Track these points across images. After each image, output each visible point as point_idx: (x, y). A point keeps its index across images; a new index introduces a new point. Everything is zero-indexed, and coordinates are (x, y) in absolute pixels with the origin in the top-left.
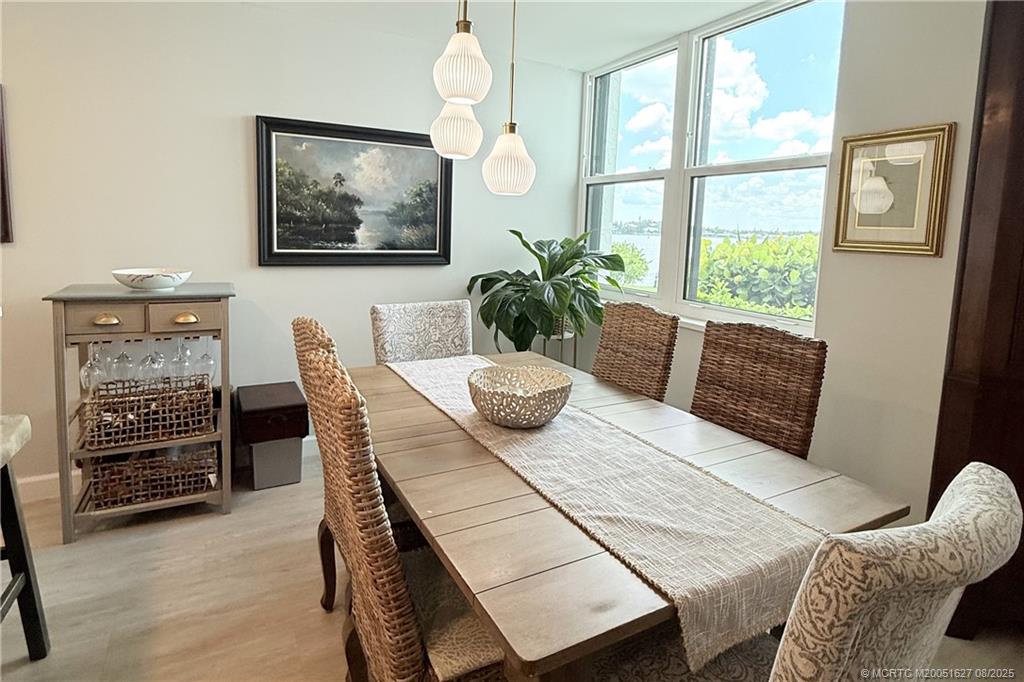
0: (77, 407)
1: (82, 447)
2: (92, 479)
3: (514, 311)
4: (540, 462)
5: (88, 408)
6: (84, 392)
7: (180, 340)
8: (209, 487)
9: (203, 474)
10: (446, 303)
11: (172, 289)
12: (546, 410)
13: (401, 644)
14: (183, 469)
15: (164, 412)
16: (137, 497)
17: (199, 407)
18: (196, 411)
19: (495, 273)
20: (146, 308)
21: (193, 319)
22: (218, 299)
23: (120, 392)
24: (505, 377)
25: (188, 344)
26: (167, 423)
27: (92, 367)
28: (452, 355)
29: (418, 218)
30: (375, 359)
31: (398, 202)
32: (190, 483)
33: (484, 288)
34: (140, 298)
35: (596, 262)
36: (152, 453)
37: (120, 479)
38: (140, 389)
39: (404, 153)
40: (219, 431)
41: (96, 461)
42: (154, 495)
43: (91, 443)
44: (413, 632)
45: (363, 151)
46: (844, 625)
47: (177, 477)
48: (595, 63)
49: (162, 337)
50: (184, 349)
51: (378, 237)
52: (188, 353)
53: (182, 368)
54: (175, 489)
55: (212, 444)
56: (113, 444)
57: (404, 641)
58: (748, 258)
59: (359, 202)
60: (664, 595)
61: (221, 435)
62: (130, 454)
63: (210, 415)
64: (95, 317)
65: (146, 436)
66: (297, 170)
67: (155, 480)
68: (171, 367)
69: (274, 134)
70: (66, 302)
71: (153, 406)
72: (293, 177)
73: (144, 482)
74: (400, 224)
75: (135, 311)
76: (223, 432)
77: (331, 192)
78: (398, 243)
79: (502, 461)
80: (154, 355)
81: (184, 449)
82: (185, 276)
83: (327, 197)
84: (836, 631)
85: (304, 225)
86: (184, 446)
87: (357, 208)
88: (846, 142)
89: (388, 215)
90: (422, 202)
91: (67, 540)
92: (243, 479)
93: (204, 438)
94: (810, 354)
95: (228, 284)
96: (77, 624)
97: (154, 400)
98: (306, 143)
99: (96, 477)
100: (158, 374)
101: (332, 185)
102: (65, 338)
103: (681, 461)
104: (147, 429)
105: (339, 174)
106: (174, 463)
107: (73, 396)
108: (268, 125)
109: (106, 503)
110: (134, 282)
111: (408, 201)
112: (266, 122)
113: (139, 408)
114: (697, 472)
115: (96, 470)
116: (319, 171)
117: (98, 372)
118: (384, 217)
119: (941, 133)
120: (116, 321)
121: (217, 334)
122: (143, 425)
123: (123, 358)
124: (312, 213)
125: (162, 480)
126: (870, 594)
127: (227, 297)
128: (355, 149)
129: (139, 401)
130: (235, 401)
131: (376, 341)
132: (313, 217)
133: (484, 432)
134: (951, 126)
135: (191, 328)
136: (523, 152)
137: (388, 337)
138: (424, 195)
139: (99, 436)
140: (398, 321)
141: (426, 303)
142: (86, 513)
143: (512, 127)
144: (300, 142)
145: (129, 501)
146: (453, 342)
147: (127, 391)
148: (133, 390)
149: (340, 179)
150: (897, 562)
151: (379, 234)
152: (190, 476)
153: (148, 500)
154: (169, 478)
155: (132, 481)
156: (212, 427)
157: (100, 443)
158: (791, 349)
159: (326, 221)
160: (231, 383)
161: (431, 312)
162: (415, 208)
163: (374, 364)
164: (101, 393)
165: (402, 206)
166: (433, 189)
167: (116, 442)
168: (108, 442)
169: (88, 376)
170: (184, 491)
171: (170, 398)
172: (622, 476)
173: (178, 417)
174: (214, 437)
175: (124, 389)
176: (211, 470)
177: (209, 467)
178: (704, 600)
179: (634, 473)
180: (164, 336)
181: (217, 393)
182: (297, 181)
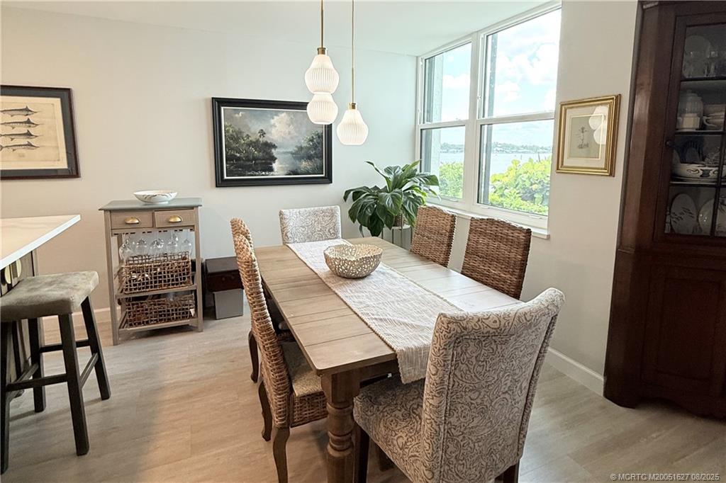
0: (118, 269)
1: (121, 292)
2: (127, 310)
3: (369, 212)
4: (356, 294)
5: (124, 270)
6: (121, 261)
7: (172, 232)
8: (191, 316)
9: (187, 309)
10: (325, 208)
11: (167, 202)
12: (364, 268)
13: (278, 378)
14: (176, 306)
15: (164, 273)
16: (151, 321)
17: (184, 270)
18: (182, 273)
19: (360, 188)
20: (153, 214)
21: (179, 220)
22: (192, 208)
23: (140, 262)
24: (348, 250)
25: (176, 234)
26: (166, 279)
27: (125, 247)
28: (328, 239)
29: (311, 155)
30: (282, 241)
31: (299, 145)
32: (180, 314)
33: (354, 198)
34: (150, 208)
35: (420, 180)
36: (159, 296)
37: (142, 310)
38: (151, 260)
39: (301, 115)
40: (195, 284)
41: (128, 300)
42: (161, 320)
43: (126, 290)
44: (284, 373)
45: (276, 115)
46: (444, 348)
47: (172, 310)
48: (425, 50)
49: (162, 230)
50: (175, 237)
51: (287, 167)
52: (177, 239)
53: (174, 248)
54: (171, 317)
55: (192, 291)
56: (138, 291)
57: (279, 376)
59: (274, 147)
60: (393, 349)
61: (196, 286)
62: (147, 296)
63: (190, 275)
64: (126, 219)
65: (155, 287)
66: (237, 129)
67: (161, 312)
68: (167, 247)
69: (222, 108)
70: (111, 211)
71: (159, 270)
72: (234, 134)
73: (155, 312)
74: (301, 158)
75: (147, 215)
76: (198, 284)
77: (258, 141)
78: (299, 171)
79: (336, 294)
80: (158, 241)
81: (176, 294)
82: (174, 195)
83: (255, 144)
84: (441, 352)
85: (242, 161)
86: (176, 293)
87: (273, 150)
88: (562, 105)
89: (292, 153)
90: (313, 144)
91: (115, 344)
92: (210, 313)
93: (186, 288)
94: (522, 236)
95: (198, 198)
96: (123, 384)
97: (159, 266)
98: (241, 112)
99: (129, 309)
100: (161, 252)
101: (258, 137)
102: (111, 231)
103: (435, 295)
104: (156, 282)
105: (262, 130)
106: (171, 302)
107: (115, 264)
108: (219, 103)
109: (135, 324)
110: (148, 199)
111: (305, 145)
112: (218, 102)
113: (151, 271)
114: (440, 300)
115: (129, 305)
116: (250, 128)
117: (128, 250)
118: (290, 155)
119: (611, 101)
120: (137, 221)
121: (192, 228)
122: (153, 280)
123: (141, 242)
124: (246, 155)
125: (164, 311)
126: (451, 334)
127: (197, 207)
128: (271, 114)
129: (151, 266)
130: (204, 267)
131: (282, 231)
132: (247, 157)
133: (331, 280)
134: (617, 97)
135: (177, 225)
136: (360, 120)
137: (289, 229)
138: (315, 141)
139: (130, 286)
140: (294, 219)
141: (312, 209)
142: (125, 329)
143: (353, 106)
144: (238, 112)
145: (147, 323)
146: (329, 231)
147: (144, 261)
148: (147, 261)
149: (262, 133)
150: (465, 322)
151: (287, 165)
152: (180, 310)
153: (157, 322)
154: (168, 311)
155: (148, 312)
156: (191, 282)
157: (131, 289)
158: (512, 233)
159: (255, 159)
160: (201, 257)
161: (315, 214)
162: (309, 148)
163: (282, 244)
164: (130, 262)
165: (301, 148)
166: (320, 137)
167: (140, 289)
168: (135, 289)
169: (123, 252)
170: (177, 318)
171: (168, 265)
172: (397, 301)
173: (172, 276)
174: (192, 288)
175: (142, 260)
176: (191, 307)
177: (190, 305)
178: (412, 352)
179: (405, 300)
180: (163, 230)
181: (193, 263)
182: (237, 136)
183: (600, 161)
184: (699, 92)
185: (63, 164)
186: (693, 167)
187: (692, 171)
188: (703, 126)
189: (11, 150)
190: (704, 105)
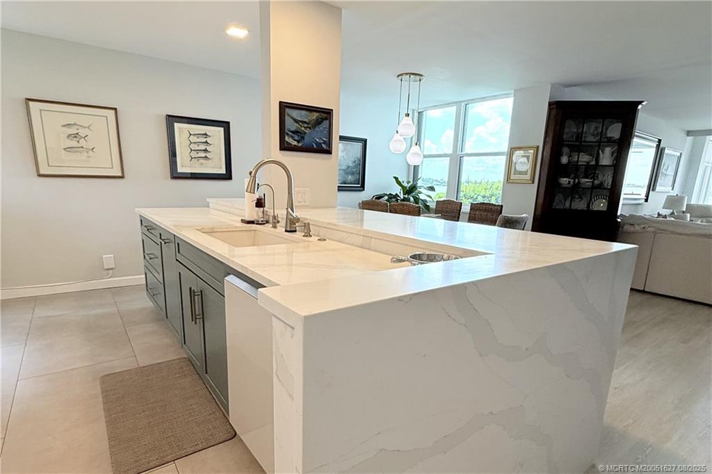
19: (381, 194)
29: (354, 172)
31: (348, 165)
58: (473, 191)
74: (348, 174)
78: (347, 182)
88: (511, 149)
89: (343, 170)
90: (355, 165)
111: (351, 165)
119: (534, 148)
134: (537, 146)
138: (356, 163)
151: (341, 178)
162: (353, 168)
165: (349, 167)
183: (528, 177)
184: (568, 146)
185: (223, 171)
186: (565, 179)
187: (564, 181)
188: (569, 162)
189: (196, 160)
190: (571, 152)
